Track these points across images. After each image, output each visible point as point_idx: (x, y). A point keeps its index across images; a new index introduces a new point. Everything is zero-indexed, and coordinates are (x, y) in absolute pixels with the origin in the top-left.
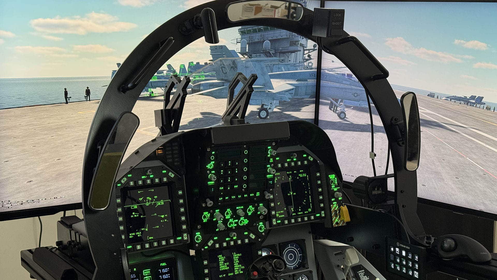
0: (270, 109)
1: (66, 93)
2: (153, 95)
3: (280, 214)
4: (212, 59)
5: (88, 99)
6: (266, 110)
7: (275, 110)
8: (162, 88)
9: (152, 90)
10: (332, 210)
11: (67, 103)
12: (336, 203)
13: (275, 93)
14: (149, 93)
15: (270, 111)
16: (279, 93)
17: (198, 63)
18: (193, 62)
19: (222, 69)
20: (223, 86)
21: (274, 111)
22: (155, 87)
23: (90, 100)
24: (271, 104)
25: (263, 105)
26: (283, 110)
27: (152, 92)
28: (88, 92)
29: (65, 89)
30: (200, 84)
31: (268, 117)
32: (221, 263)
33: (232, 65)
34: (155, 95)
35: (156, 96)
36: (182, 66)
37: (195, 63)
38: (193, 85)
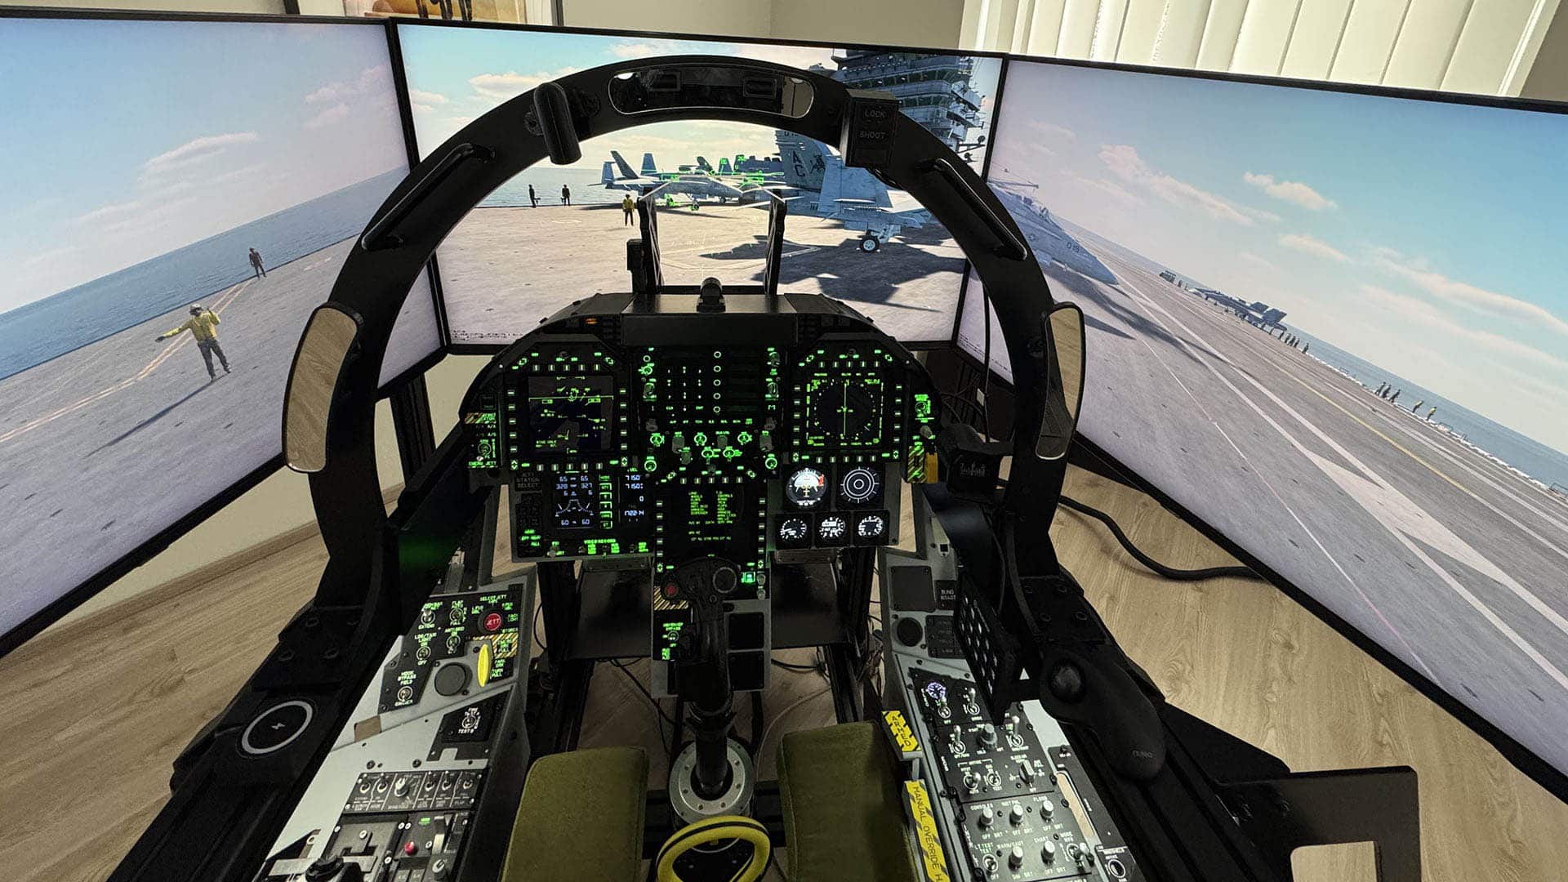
0: (882, 237)
1: (532, 192)
2: (671, 204)
3: (816, 441)
4: (778, 151)
5: (567, 203)
6: (875, 239)
7: (892, 240)
8: (689, 195)
9: (671, 196)
10: (910, 455)
11: (534, 206)
12: (920, 443)
13: (894, 214)
14: (665, 201)
15: (881, 241)
16: (902, 214)
17: (752, 158)
18: (743, 156)
19: (796, 168)
20: (798, 196)
21: (889, 241)
22: (675, 192)
23: (569, 205)
24: (885, 230)
25: (869, 232)
26: (907, 241)
27: (672, 200)
28: (566, 192)
29: (530, 186)
30: (755, 192)
31: (879, 251)
32: (694, 505)
33: (815, 162)
34: (676, 204)
35: (678, 207)
36: (724, 161)
37: (747, 157)
38: (742, 192)
